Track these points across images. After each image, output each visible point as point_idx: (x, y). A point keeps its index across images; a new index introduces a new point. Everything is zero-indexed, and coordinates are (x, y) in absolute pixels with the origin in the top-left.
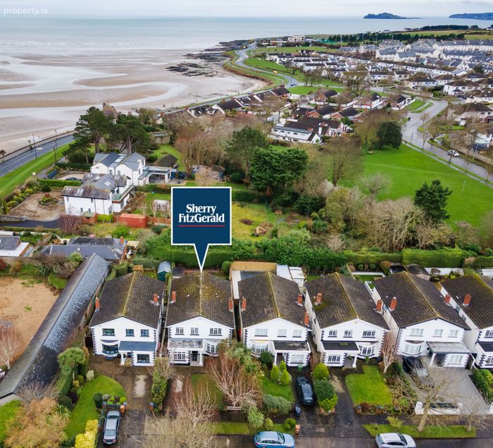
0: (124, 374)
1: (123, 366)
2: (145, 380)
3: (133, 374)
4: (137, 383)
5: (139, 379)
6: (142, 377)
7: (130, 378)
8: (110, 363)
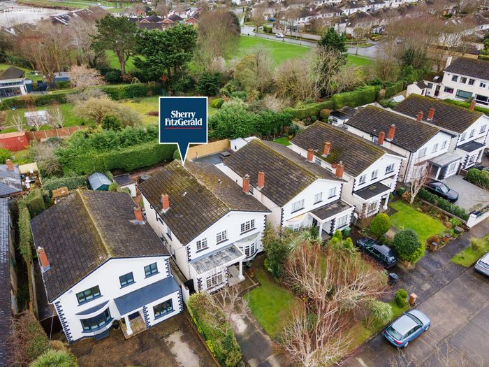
0: (143, 347)
1: (132, 337)
2: (183, 339)
3: (157, 340)
4: (174, 350)
5: (172, 344)
6: (175, 337)
7: (157, 350)
8: (106, 343)
